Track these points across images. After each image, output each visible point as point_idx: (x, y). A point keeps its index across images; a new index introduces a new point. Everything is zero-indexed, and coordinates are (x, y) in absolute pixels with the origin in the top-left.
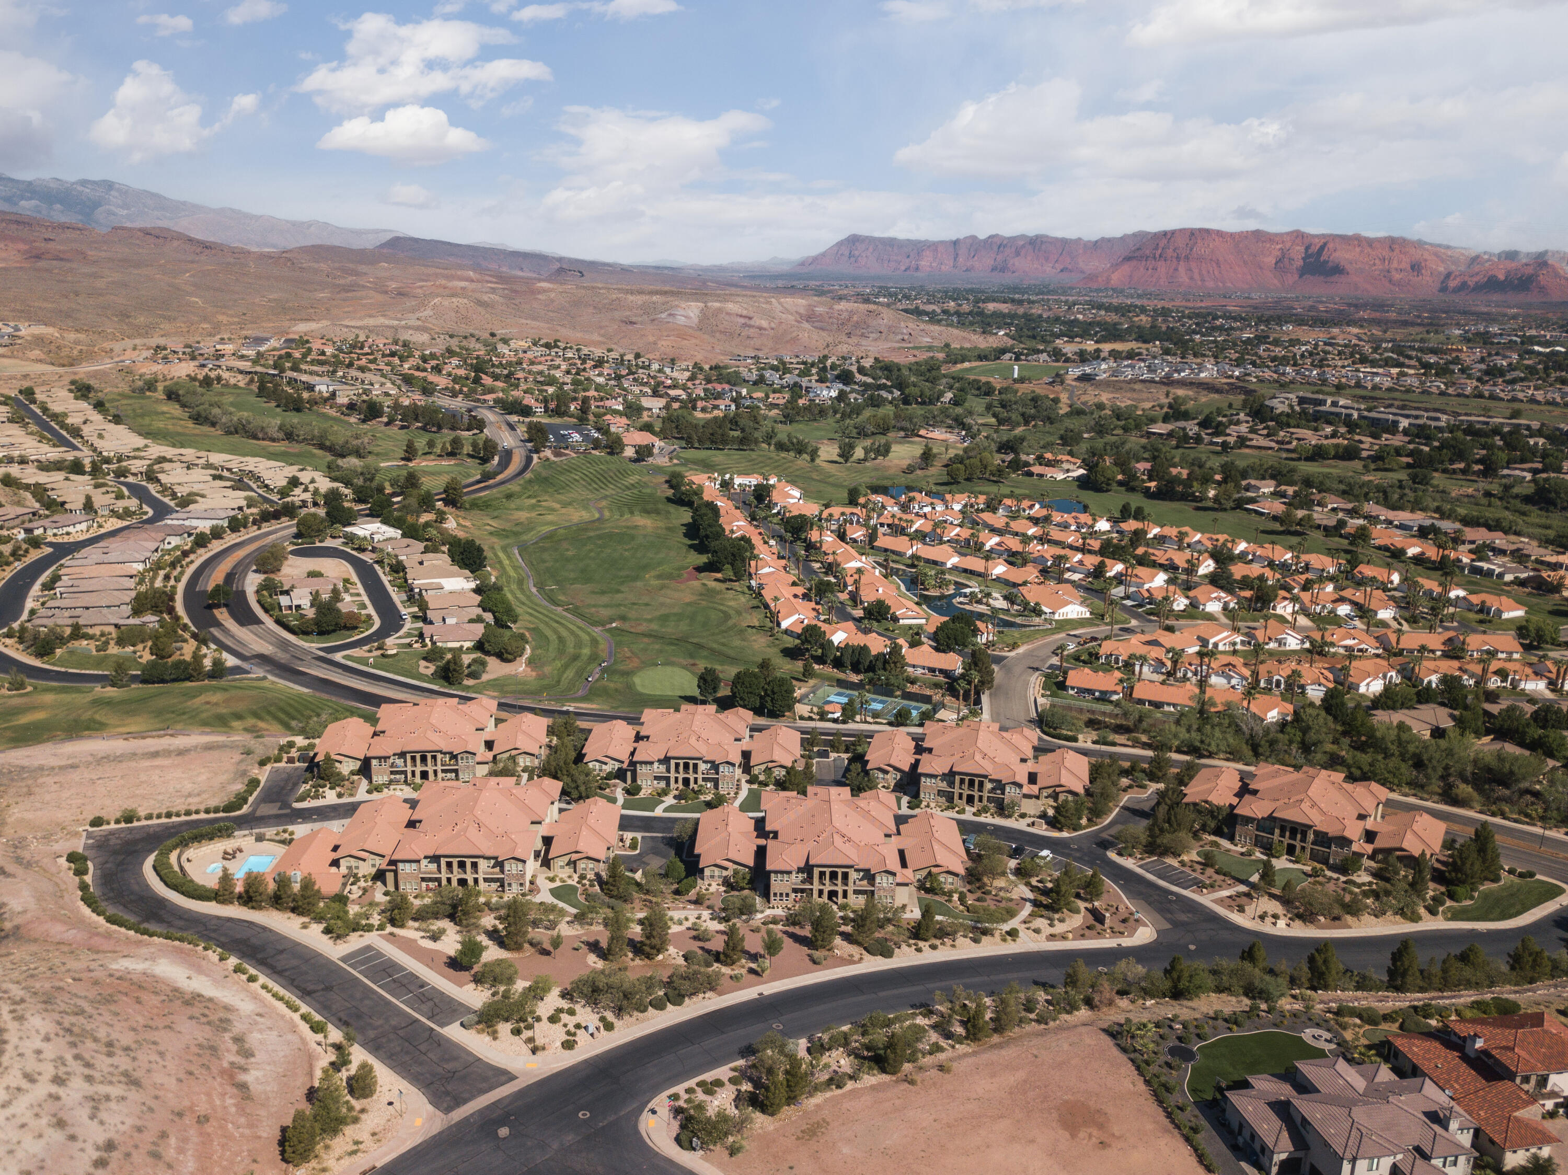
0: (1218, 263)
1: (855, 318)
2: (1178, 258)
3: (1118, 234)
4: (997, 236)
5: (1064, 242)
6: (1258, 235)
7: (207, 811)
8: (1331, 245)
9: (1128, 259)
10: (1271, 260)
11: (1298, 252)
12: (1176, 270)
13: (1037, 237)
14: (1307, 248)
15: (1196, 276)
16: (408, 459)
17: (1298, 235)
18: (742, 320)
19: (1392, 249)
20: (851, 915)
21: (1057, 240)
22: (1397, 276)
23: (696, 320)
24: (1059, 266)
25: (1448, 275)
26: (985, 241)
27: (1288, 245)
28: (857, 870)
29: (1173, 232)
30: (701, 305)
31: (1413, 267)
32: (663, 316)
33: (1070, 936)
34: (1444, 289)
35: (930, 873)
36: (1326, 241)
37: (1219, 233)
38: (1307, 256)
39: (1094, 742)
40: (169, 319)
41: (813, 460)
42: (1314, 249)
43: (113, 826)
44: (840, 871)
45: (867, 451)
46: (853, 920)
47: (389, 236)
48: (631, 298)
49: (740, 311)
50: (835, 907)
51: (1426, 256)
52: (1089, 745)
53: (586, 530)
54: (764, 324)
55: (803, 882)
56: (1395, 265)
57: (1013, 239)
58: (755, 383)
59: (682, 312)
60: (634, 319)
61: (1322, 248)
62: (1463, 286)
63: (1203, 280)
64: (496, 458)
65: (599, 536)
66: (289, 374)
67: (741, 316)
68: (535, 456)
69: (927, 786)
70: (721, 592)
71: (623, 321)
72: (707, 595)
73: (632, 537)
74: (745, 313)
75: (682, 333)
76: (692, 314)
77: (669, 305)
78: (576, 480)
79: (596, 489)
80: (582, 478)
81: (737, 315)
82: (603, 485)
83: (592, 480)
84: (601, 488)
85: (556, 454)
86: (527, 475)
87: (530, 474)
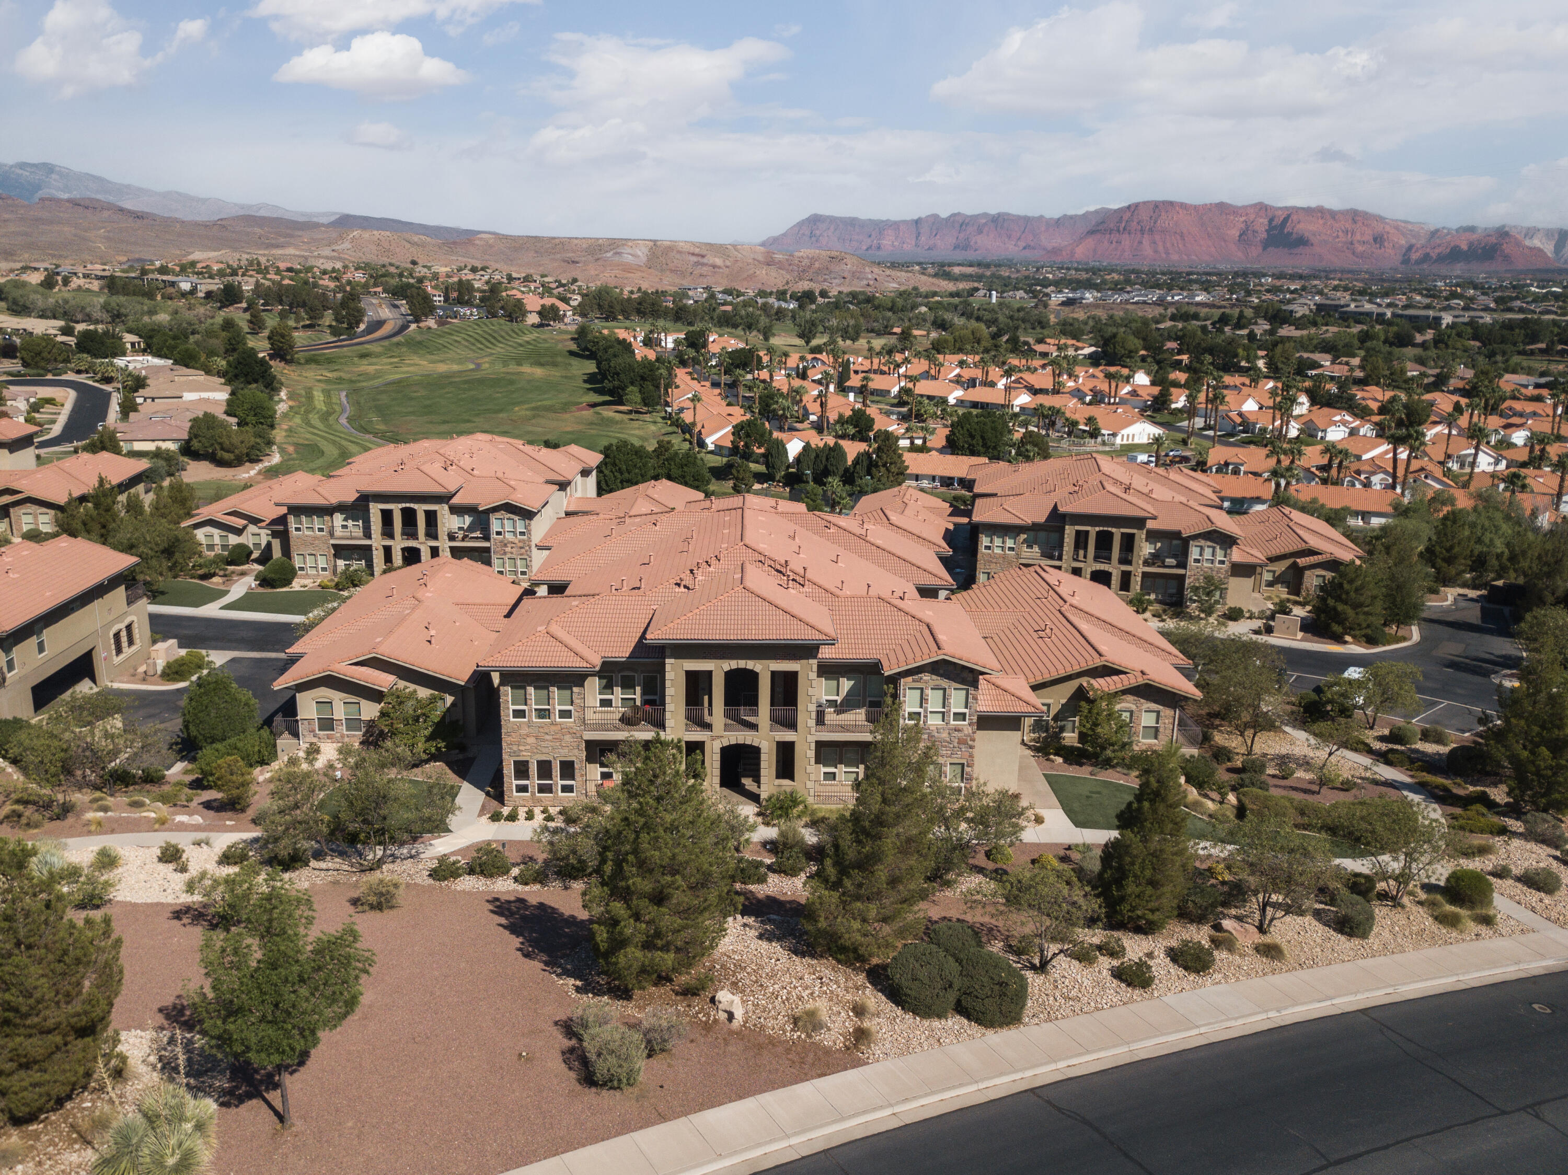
0: (1182, 236)
1: (817, 265)
2: (1142, 231)
3: (1081, 212)
4: (959, 214)
5: (1027, 220)
6: (1222, 208)
8: (1294, 217)
9: (1091, 232)
10: (1235, 233)
11: (1261, 224)
12: (1140, 242)
13: (999, 215)
14: (1271, 220)
15: (1161, 248)
17: (1261, 208)
18: (695, 259)
19: (1355, 222)
20: (810, 837)
21: (1019, 218)
22: (1360, 248)
23: (644, 259)
24: (1022, 244)
25: (1410, 248)
26: (947, 220)
27: (1252, 217)
28: (829, 670)
29: (1137, 205)
30: (650, 243)
31: (1375, 240)
32: (609, 255)
34: (1406, 261)
35: (1080, 694)
36: (1290, 213)
37: (1183, 206)
38: (1271, 228)
42: (1277, 222)
44: (764, 668)
46: (816, 854)
48: (575, 241)
49: (692, 250)
50: (748, 810)
51: (1388, 228)
53: (451, 377)
54: (718, 262)
55: (627, 721)
56: (1358, 237)
57: (975, 217)
59: (629, 250)
60: (577, 259)
61: (1286, 220)
62: (1426, 258)
63: (1167, 253)
64: (362, 327)
65: (466, 382)
66: (150, 276)
67: (693, 254)
68: (413, 326)
69: (995, 556)
70: (622, 422)
71: (564, 261)
72: (600, 425)
73: (512, 382)
74: (697, 251)
75: (628, 268)
76: (639, 253)
77: (615, 244)
78: (456, 341)
79: (480, 349)
80: (465, 339)
81: (689, 253)
82: (489, 345)
83: (477, 340)
84: (488, 347)
85: (439, 323)
86: (395, 340)
87: (400, 339)
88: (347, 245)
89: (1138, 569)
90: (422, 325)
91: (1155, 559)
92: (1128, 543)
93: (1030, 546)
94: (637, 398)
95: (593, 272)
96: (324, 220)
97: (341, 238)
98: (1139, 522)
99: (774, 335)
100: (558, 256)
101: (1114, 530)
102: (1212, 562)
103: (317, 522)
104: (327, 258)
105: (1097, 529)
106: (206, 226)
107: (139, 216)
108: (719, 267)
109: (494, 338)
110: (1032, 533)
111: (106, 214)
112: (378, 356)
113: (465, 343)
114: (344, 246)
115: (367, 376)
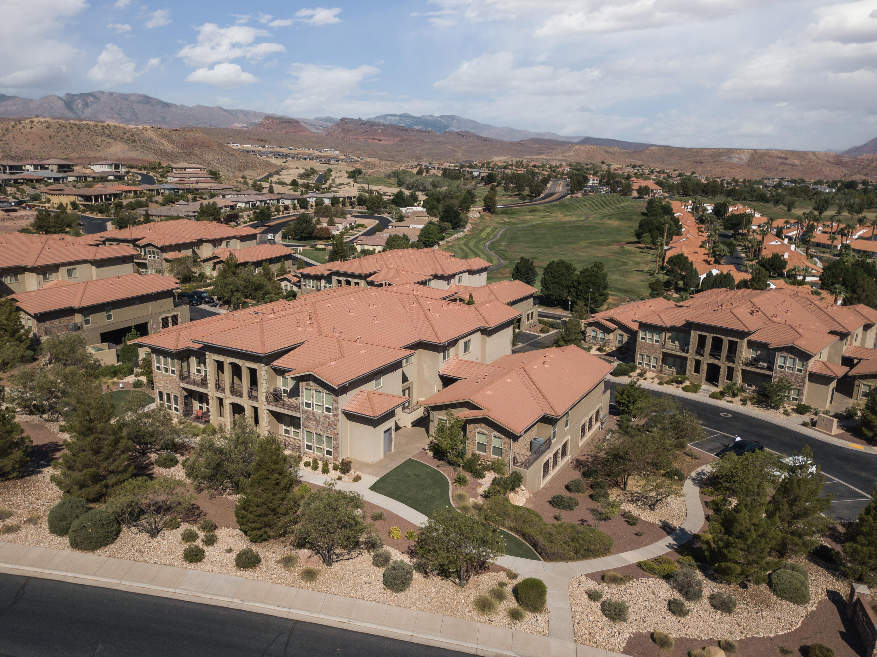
18: (780, 161)
23: (746, 160)
32: (723, 158)
44: (243, 364)
49: (779, 155)
54: (797, 162)
59: (737, 156)
60: (703, 161)
64: (542, 196)
65: (571, 227)
66: (464, 169)
67: (780, 158)
68: (568, 196)
69: (646, 344)
70: (635, 253)
71: (695, 162)
72: (620, 254)
73: (596, 228)
74: (783, 155)
75: (733, 166)
76: (744, 157)
77: (729, 152)
78: (585, 205)
79: (596, 210)
80: (590, 204)
81: (777, 157)
82: (602, 208)
83: (596, 205)
84: (600, 209)
85: (583, 195)
86: (554, 203)
87: (557, 202)
88: (571, 153)
89: (739, 367)
90: (574, 196)
91: (754, 362)
92: (733, 348)
93: (673, 342)
94: (649, 240)
95: (709, 169)
96: (576, 141)
98: (742, 335)
99: (795, 208)
100: (692, 159)
101: (723, 337)
102: (793, 369)
103: (312, 283)
104: (559, 160)
105: (712, 335)
106: (514, 144)
107: (485, 139)
108: (796, 166)
109: (606, 204)
110: (675, 333)
111: (471, 139)
112: (540, 211)
113: (589, 206)
114: (569, 154)
115: (524, 221)
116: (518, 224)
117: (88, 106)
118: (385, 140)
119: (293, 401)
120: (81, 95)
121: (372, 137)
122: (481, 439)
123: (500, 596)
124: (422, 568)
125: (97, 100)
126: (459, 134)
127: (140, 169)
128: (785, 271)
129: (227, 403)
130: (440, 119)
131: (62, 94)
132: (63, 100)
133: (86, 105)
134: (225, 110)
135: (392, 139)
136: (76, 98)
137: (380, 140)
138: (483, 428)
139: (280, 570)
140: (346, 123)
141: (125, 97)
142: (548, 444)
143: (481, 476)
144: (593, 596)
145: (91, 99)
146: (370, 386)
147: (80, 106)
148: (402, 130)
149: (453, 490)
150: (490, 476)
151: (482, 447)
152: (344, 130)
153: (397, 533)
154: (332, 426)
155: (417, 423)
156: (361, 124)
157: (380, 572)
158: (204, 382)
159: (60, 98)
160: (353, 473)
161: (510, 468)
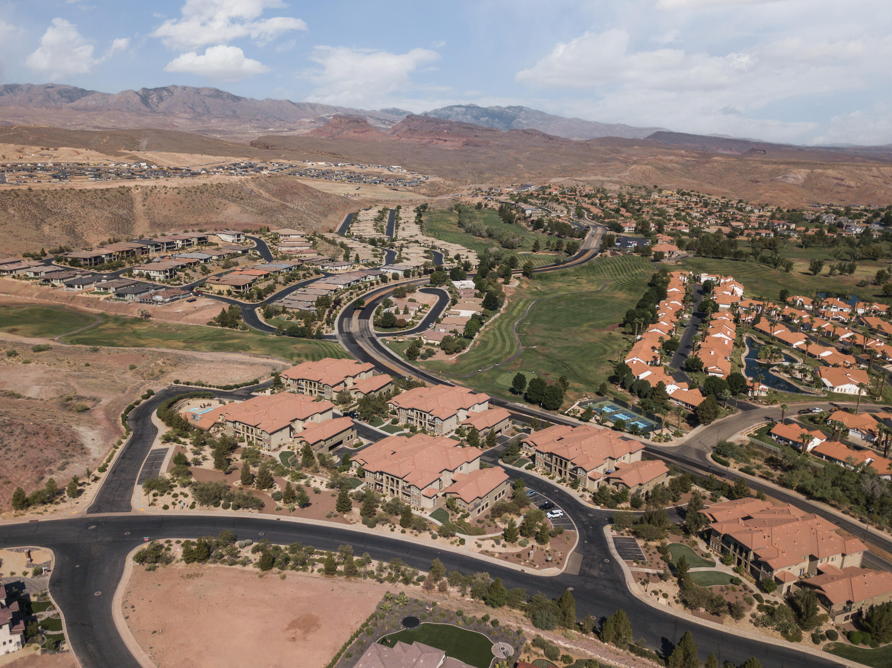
7: (217, 387)
16: (534, 251)
18: (836, 181)
23: (802, 181)
30: (808, 171)
32: (780, 178)
33: (497, 555)
35: (451, 497)
39: (741, 470)
40: (500, 175)
41: (787, 271)
43: (182, 385)
44: (395, 479)
45: (832, 269)
47: (654, 131)
48: (765, 166)
49: (836, 176)
52: (736, 471)
53: (583, 296)
58: (812, 221)
59: (793, 175)
60: (758, 180)
64: (577, 253)
65: (587, 300)
66: (519, 204)
67: (836, 178)
68: (599, 254)
69: (539, 458)
70: (618, 339)
71: (751, 181)
72: (607, 340)
74: (839, 176)
76: (800, 177)
78: (608, 269)
79: (615, 275)
80: (612, 268)
81: (833, 178)
82: (620, 273)
83: (617, 270)
84: (619, 274)
85: (612, 254)
86: (584, 264)
87: (586, 264)
88: (627, 173)
89: (568, 472)
90: (604, 254)
93: (548, 458)
97: (626, 169)
103: (404, 411)
109: (624, 269)
112: (570, 276)
113: (611, 270)
114: (626, 174)
115: (553, 290)
116: (548, 294)
117: (162, 100)
118: (450, 141)
119: (409, 489)
120: (156, 90)
121: (437, 137)
122: (459, 503)
123: (456, 541)
124: (440, 535)
125: (170, 94)
126: (525, 132)
127: (253, 233)
128: (703, 369)
129: (389, 488)
130: (508, 110)
131: (138, 88)
132: (140, 95)
133: (161, 99)
134: (293, 103)
135: (457, 139)
136: (151, 92)
137: (446, 141)
138: (460, 500)
139: (410, 534)
140: (413, 120)
141: (197, 91)
142: (480, 504)
143: (458, 513)
144: (476, 543)
145: (165, 93)
146: (430, 486)
147: (155, 100)
148: (468, 128)
149: (450, 517)
150: (461, 513)
151: (460, 505)
152: (410, 129)
153: (435, 527)
154: (419, 498)
155: (443, 496)
156: (428, 121)
157: (431, 536)
158: (382, 480)
159: (137, 93)
160: (425, 511)
161: (467, 511)
